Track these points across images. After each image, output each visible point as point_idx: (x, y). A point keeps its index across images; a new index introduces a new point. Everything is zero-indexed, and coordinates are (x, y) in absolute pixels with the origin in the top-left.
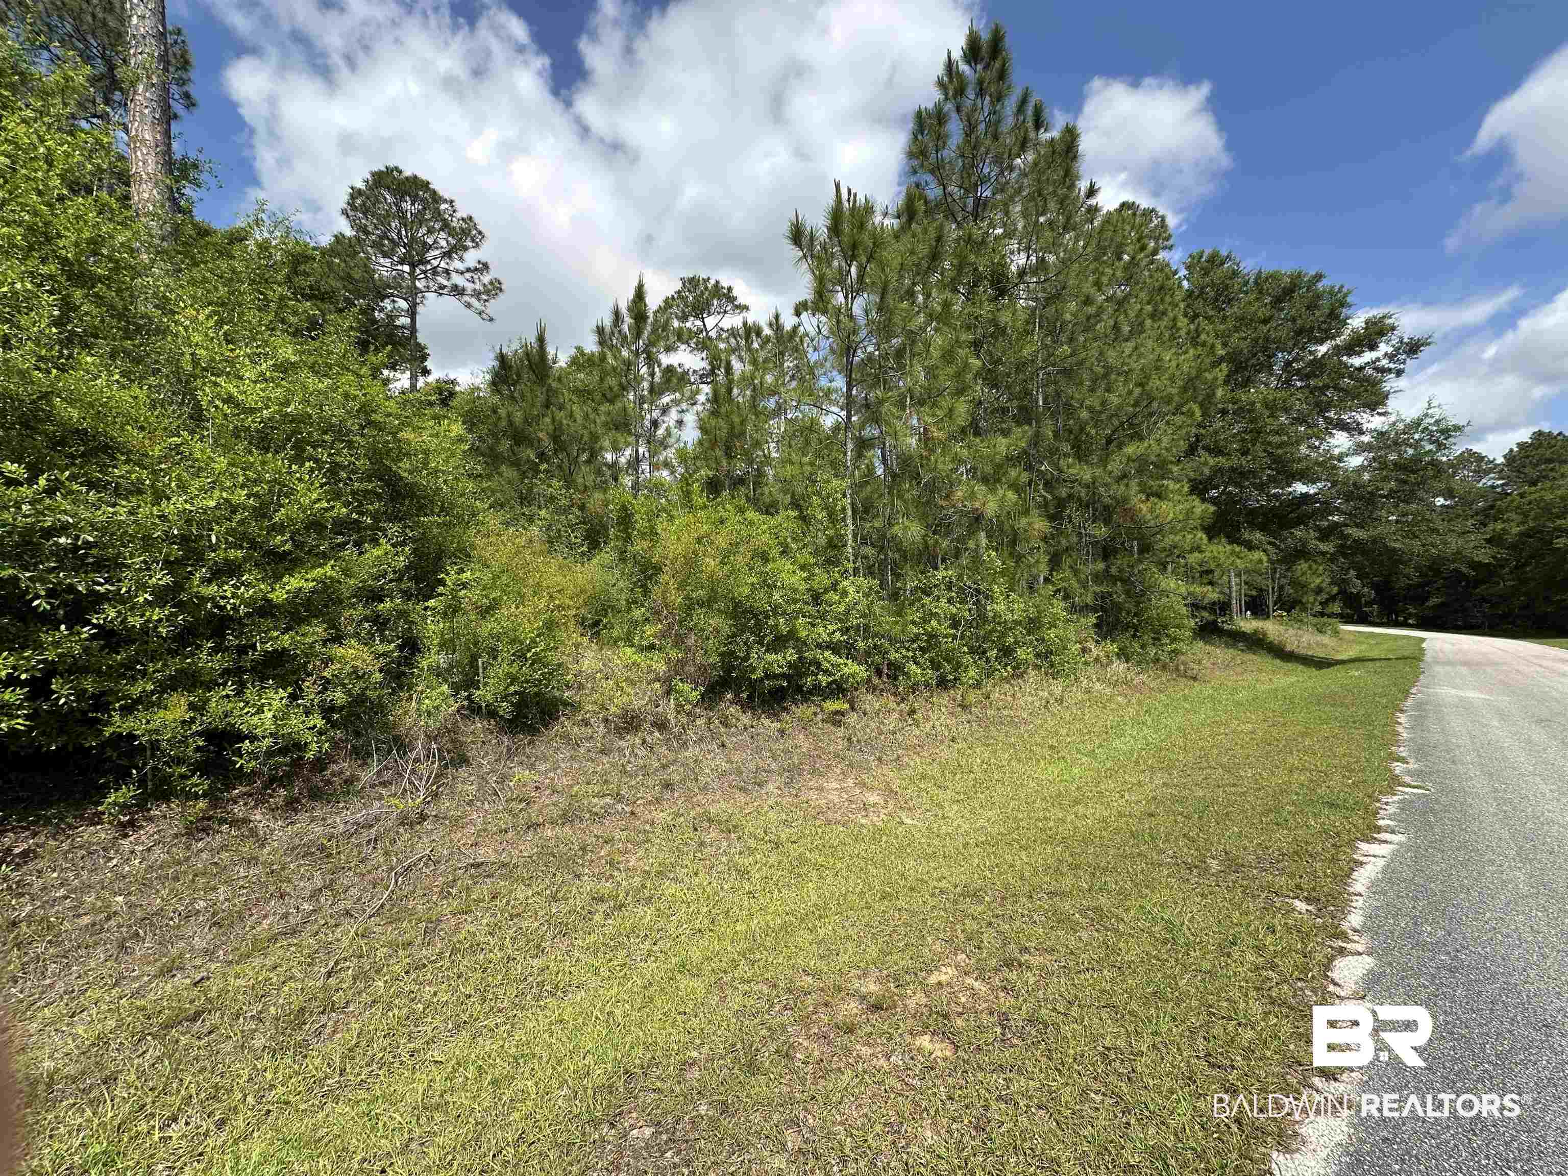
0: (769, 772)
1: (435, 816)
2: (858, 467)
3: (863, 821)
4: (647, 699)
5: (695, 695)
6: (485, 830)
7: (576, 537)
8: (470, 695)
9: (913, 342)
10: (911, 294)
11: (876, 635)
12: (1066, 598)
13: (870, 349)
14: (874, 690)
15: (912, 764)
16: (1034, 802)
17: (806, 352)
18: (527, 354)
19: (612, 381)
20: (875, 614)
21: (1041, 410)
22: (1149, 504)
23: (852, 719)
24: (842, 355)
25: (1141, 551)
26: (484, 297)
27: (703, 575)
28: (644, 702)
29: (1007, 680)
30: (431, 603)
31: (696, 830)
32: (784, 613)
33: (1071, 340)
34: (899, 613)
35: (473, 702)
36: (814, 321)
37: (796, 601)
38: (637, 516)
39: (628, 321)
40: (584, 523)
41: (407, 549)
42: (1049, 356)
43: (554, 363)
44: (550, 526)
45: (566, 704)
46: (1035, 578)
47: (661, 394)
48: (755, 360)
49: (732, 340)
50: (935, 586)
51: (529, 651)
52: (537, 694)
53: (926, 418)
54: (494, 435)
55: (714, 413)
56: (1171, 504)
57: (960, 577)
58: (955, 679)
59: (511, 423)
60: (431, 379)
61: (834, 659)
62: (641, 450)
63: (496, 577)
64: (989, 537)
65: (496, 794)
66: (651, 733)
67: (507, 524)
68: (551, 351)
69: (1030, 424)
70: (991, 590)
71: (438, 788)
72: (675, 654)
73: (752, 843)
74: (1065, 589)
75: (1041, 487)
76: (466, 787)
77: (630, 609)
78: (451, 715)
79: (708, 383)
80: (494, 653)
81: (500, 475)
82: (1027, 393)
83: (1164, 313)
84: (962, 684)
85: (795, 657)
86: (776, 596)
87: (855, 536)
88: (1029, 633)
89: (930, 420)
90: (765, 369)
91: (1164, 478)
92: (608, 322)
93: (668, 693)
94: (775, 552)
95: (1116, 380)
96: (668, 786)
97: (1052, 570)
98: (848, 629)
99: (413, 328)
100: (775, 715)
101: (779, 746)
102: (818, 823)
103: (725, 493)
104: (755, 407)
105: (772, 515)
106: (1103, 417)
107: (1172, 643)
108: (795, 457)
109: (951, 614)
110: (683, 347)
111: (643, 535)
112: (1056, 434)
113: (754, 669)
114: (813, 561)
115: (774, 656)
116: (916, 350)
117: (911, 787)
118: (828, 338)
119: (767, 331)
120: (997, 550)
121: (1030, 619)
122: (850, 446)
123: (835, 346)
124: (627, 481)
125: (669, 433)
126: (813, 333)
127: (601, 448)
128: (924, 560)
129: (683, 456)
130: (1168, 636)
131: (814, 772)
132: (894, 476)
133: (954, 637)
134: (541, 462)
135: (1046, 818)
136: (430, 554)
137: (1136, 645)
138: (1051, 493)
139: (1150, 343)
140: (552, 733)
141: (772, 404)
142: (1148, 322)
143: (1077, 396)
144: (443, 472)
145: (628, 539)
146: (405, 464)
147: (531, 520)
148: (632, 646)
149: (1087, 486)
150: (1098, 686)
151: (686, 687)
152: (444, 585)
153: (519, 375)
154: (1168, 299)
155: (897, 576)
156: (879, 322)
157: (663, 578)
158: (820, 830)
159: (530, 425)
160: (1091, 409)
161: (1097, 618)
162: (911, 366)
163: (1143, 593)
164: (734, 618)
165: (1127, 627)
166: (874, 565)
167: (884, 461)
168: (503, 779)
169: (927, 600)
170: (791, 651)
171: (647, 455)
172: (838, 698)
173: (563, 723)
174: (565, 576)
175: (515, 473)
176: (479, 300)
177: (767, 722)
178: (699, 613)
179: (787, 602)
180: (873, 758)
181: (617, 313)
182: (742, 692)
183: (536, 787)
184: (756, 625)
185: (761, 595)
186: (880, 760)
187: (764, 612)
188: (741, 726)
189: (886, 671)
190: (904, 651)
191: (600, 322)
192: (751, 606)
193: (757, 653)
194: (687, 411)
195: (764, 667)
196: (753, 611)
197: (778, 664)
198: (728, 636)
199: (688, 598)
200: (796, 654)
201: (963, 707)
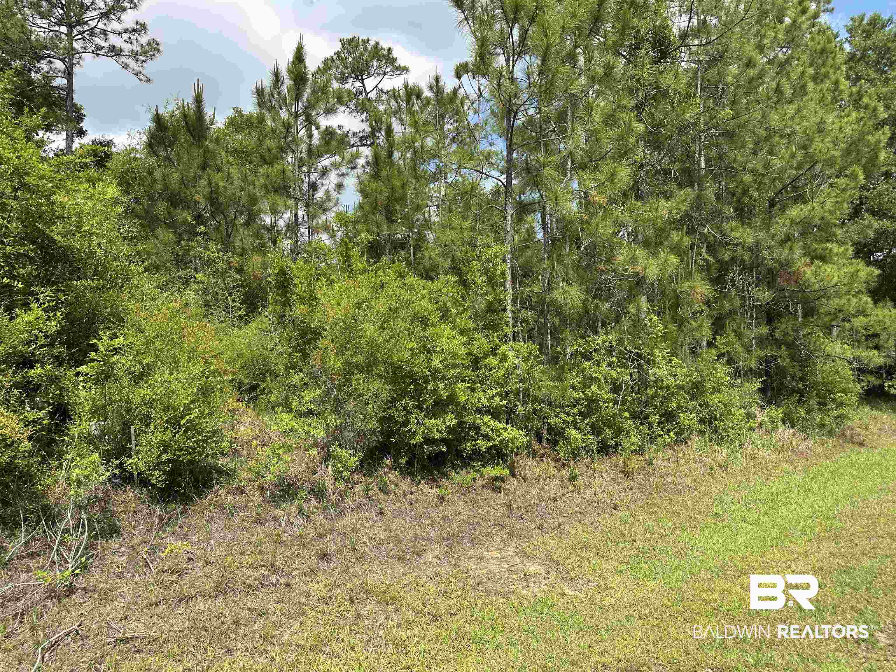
0: (428, 540)
1: (84, 589)
2: (518, 231)
3: (524, 592)
4: (304, 465)
5: (353, 462)
6: (135, 603)
7: (233, 301)
8: (121, 464)
9: (574, 105)
10: (572, 57)
11: (536, 400)
12: (730, 362)
13: (531, 112)
14: (535, 455)
15: (573, 532)
16: (699, 572)
17: (466, 115)
18: (185, 116)
19: (270, 143)
20: (534, 379)
21: (703, 172)
22: (813, 268)
23: (512, 484)
24: (503, 118)
25: (805, 315)
26: (142, 58)
27: (363, 341)
28: (300, 469)
29: (670, 446)
30: (83, 369)
31: (352, 602)
32: (443, 378)
33: (733, 103)
34: (560, 378)
35: (125, 470)
36: (476, 86)
37: (455, 366)
38: (296, 281)
39: (288, 82)
40: (242, 286)
41: (59, 314)
42: (712, 119)
43: (212, 124)
44: (207, 289)
45: (220, 472)
46: (698, 343)
47: (320, 155)
48: (416, 122)
49: (393, 102)
50: (595, 350)
51: (182, 418)
52: (190, 462)
53: (587, 183)
54: (151, 197)
55: (376, 176)
56: (835, 267)
57: (620, 342)
58: (617, 445)
59: (166, 186)
60: (86, 140)
61: (493, 423)
62: (300, 213)
63: (149, 343)
64: (650, 300)
65: (147, 565)
66: (308, 501)
67: (161, 287)
68: (208, 111)
69: (693, 187)
70: (653, 355)
71: (87, 559)
72: (333, 420)
73: (410, 615)
74: (729, 354)
75: (703, 250)
76: (117, 559)
77: (289, 374)
78: (102, 484)
79: (368, 146)
80: (147, 421)
81: (156, 237)
82: (690, 156)
83: (826, 76)
84: (624, 450)
85: (455, 422)
86: (436, 361)
87: (514, 300)
88: (692, 399)
89: (590, 184)
90: (426, 132)
91: (828, 241)
92: (267, 83)
93: (326, 459)
94: (434, 317)
95: (779, 143)
96: (324, 556)
97: (715, 333)
98: (507, 394)
99: (69, 89)
100: (435, 481)
101: (437, 514)
102: (478, 593)
103: (386, 259)
104: (415, 170)
105: (432, 279)
106: (766, 180)
107: (838, 407)
108: (456, 221)
109: (612, 379)
110: (343, 108)
111: (302, 300)
112: (719, 197)
113: (413, 434)
114: (473, 325)
115: (433, 421)
116: (578, 114)
117: (574, 557)
118: (488, 101)
119: (427, 93)
120: (659, 315)
121: (693, 383)
122: (510, 211)
123: (496, 110)
124: (287, 244)
125: (328, 198)
126: (473, 96)
127: (260, 211)
128: (585, 322)
129: (342, 218)
130: (833, 400)
131: (473, 539)
132: (554, 240)
133: (616, 402)
134: (198, 224)
135: (711, 590)
136: (82, 318)
137: (802, 411)
138: (713, 255)
139: (812, 105)
140: (206, 502)
141: (432, 167)
142: (811, 85)
143: (739, 158)
144: (97, 235)
145: (286, 303)
146: (58, 228)
147: (187, 282)
148: (291, 411)
149: (750, 249)
150: (763, 453)
151: (344, 453)
152: (97, 350)
153: (175, 136)
154: (830, 61)
155: (557, 341)
156: (541, 85)
157: (323, 343)
158: (479, 602)
159: (186, 187)
160: (754, 172)
161: (762, 382)
162: (573, 130)
163: (808, 358)
164: (393, 383)
165: (793, 391)
166: (533, 329)
167: (544, 226)
168: (154, 550)
169: (586, 365)
170: (450, 416)
171: (306, 219)
172: (498, 464)
173: (217, 491)
174: (221, 340)
175: (171, 236)
176: (136, 61)
177: (426, 488)
178: (358, 377)
179: (447, 367)
180: (533, 526)
181: (277, 75)
182: (401, 457)
183: (188, 558)
184: (415, 390)
185: (421, 359)
186: (541, 528)
187: (424, 377)
188: (399, 492)
189: (546, 436)
190: (564, 416)
191: (259, 84)
192: (410, 371)
193: (416, 418)
194: (347, 174)
195: (423, 432)
196: (412, 376)
197: (437, 429)
198: (387, 400)
199: (348, 363)
200: (455, 419)
201: (626, 473)
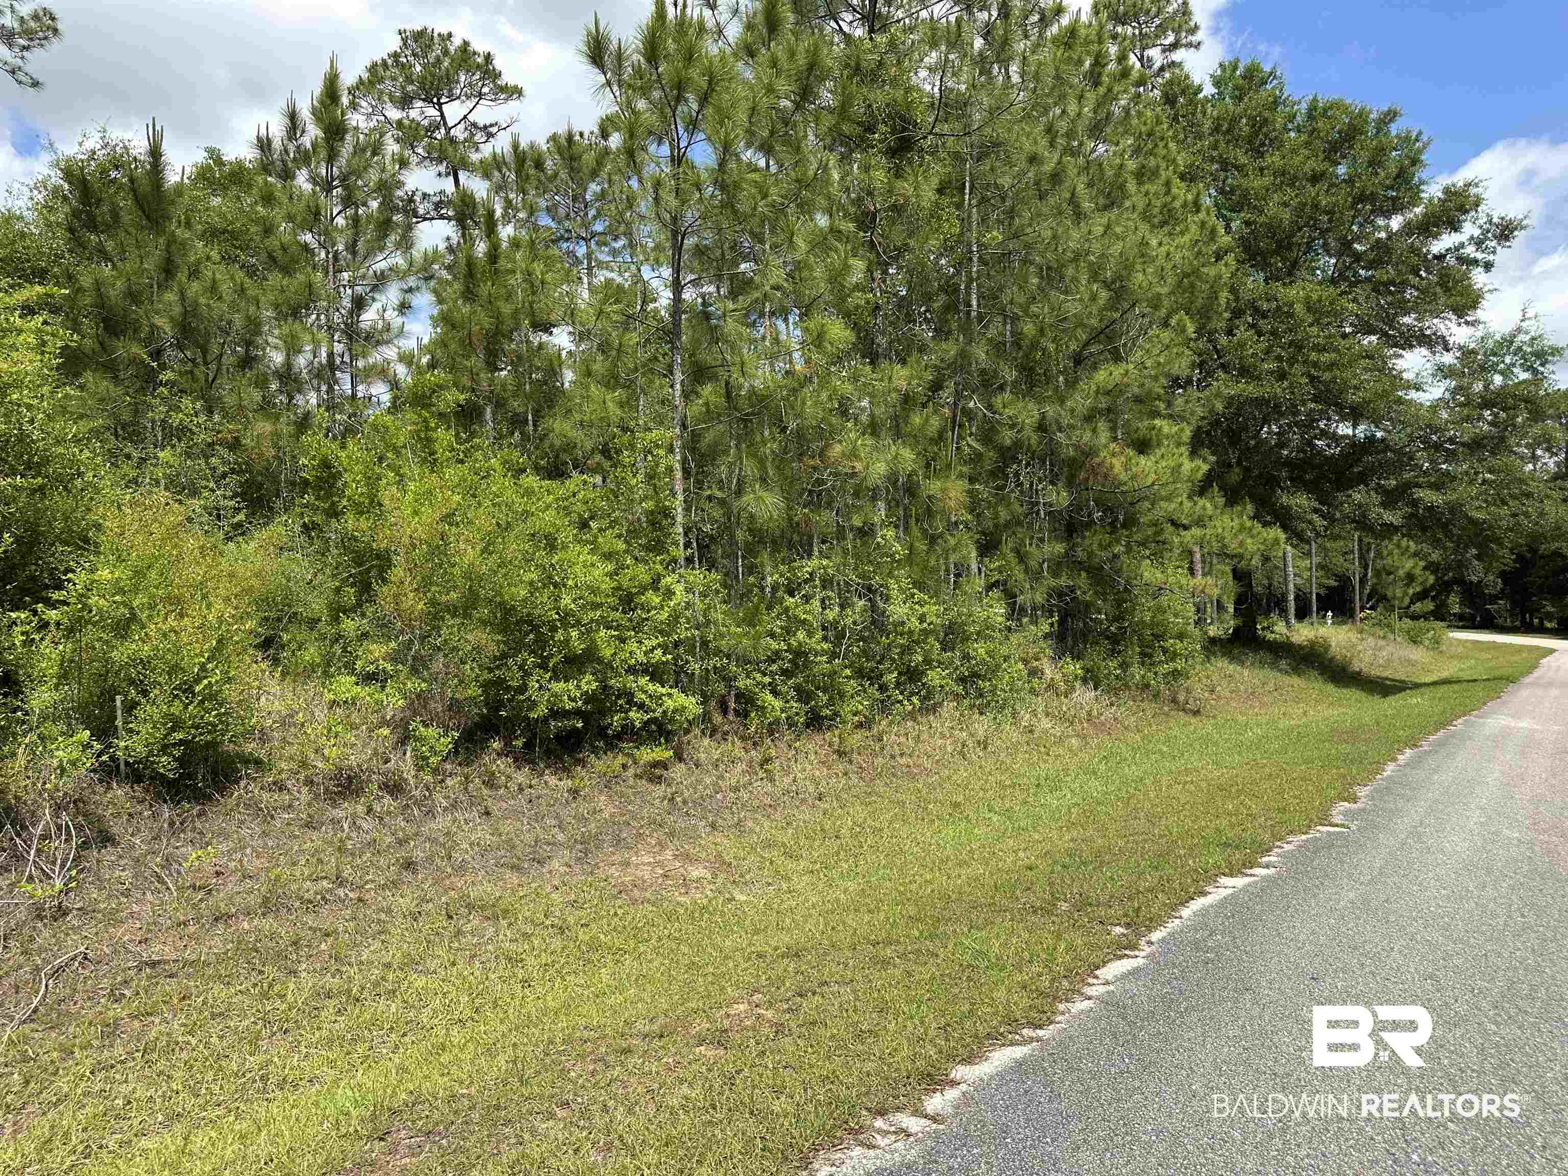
0: (554, 844)
1: (80, 909)
3: (681, 899)
4: (370, 751)
5: (445, 744)
6: (155, 923)
11: (716, 653)
12: (1005, 595)
14: (714, 732)
15: (757, 828)
18: (131, 180)
21: (974, 316)
23: (678, 772)
26: (20, 40)
27: (456, 571)
28: (366, 757)
29: (912, 715)
31: (450, 917)
32: (578, 623)
34: (751, 622)
35: (111, 758)
37: (596, 606)
39: (312, 130)
45: (247, 761)
47: (370, 254)
51: (198, 682)
52: (209, 745)
55: (468, 296)
57: (842, 568)
58: (833, 715)
59: (101, 300)
61: (653, 687)
64: (888, 508)
65: (162, 880)
66: (380, 798)
70: (887, 587)
71: (79, 872)
72: (414, 685)
73: (528, 928)
74: (1004, 582)
75: (970, 432)
76: (118, 872)
79: (451, 219)
84: (842, 722)
85: (594, 685)
86: (566, 600)
87: (687, 508)
88: (946, 649)
93: (403, 741)
94: (565, 536)
96: (409, 865)
98: (673, 645)
100: (565, 769)
101: (569, 812)
105: (561, 479)
107: (1171, 660)
113: (533, 705)
114: (623, 546)
115: (562, 685)
117: (752, 858)
122: (680, 374)
127: (265, 345)
130: (1165, 651)
131: (618, 842)
137: (1113, 665)
140: (232, 801)
147: (141, 464)
148: (352, 672)
150: (1046, 724)
151: (431, 732)
157: (397, 573)
158: (620, 911)
159: (137, 303)
161: (1053, 624)
163: (1124, 588)
164: (503, 631)
165: (1101, 638)
168: (167, 862)
169: (791, 602)
170: (589, 677)
172: (658, 744)
173: (245, 786)
176: (11, 47)
177: (553, 781)
178: (450, 624)
179: (583, 607)
180: (703, 823)
181: (293, 116)
182: (516, 738)
183: (217, 872)
184: (536, 641)
185: (544, 597)
186: (713, 826)
187: (549, 622)
188: (513, 787)
189: (732, 705)
190: (758, 676)
191: (263, 132)
192: (528, 615)
193: (538, 681)
194: (418, 288)
195: (548, 701)
196: (532, 621)
197: (569, 696)
198: (495, 656)
199: (433, 603)
200: (596, 681)
201: (841, 753)
